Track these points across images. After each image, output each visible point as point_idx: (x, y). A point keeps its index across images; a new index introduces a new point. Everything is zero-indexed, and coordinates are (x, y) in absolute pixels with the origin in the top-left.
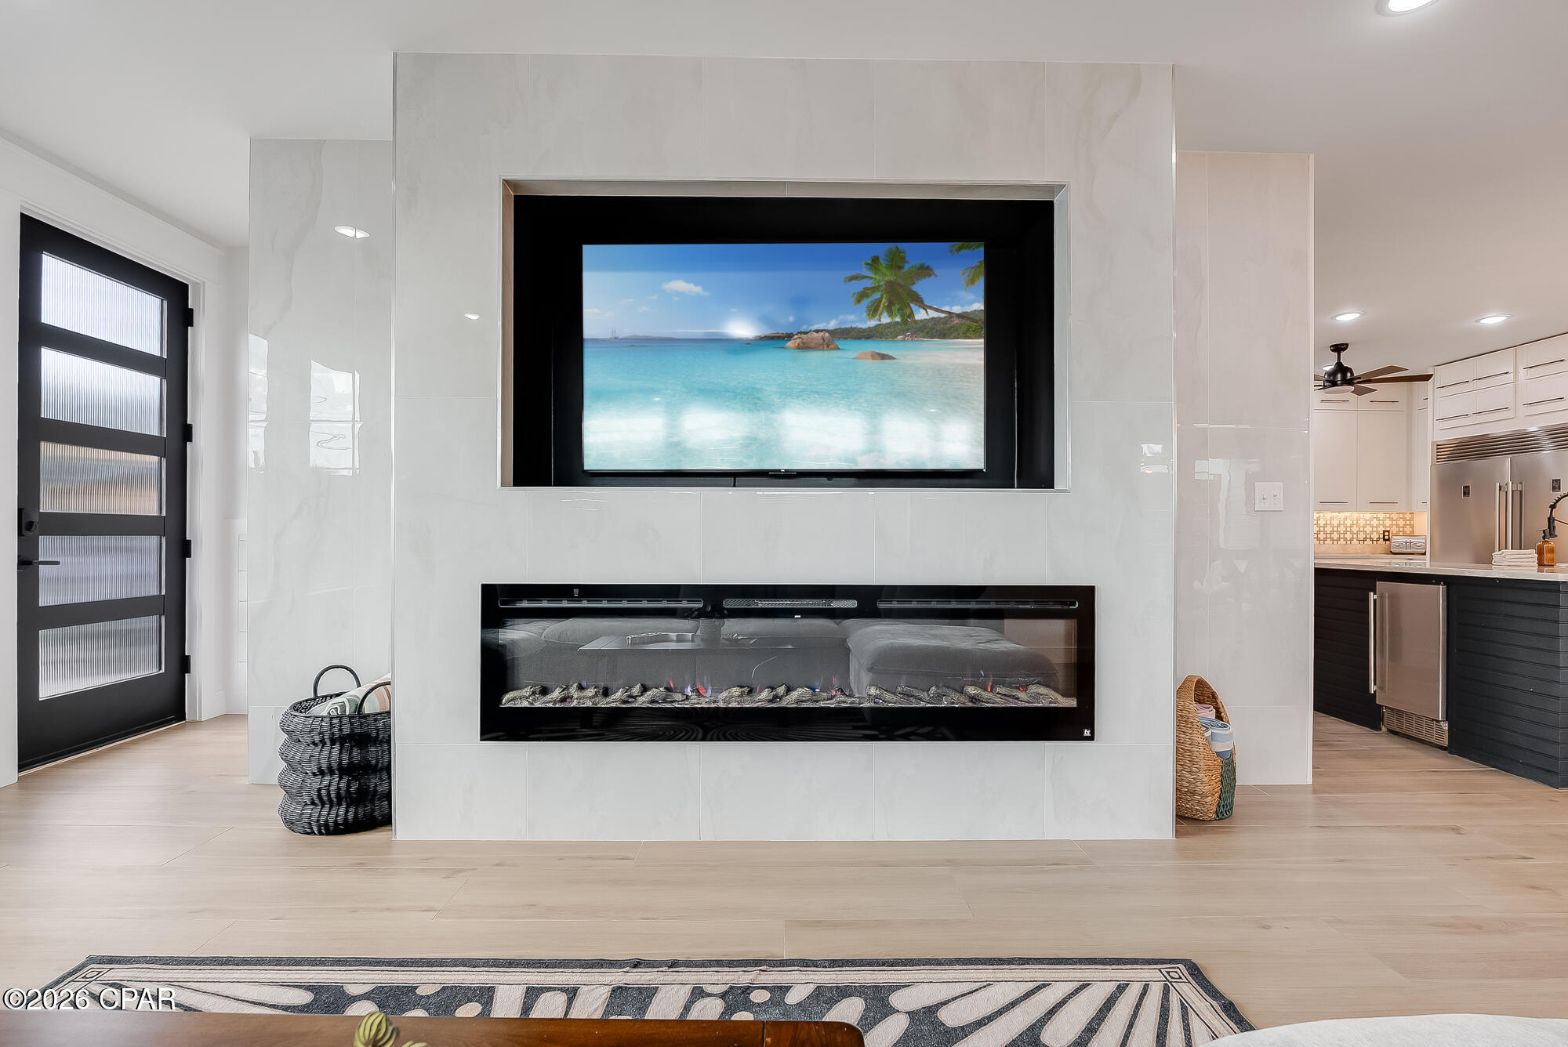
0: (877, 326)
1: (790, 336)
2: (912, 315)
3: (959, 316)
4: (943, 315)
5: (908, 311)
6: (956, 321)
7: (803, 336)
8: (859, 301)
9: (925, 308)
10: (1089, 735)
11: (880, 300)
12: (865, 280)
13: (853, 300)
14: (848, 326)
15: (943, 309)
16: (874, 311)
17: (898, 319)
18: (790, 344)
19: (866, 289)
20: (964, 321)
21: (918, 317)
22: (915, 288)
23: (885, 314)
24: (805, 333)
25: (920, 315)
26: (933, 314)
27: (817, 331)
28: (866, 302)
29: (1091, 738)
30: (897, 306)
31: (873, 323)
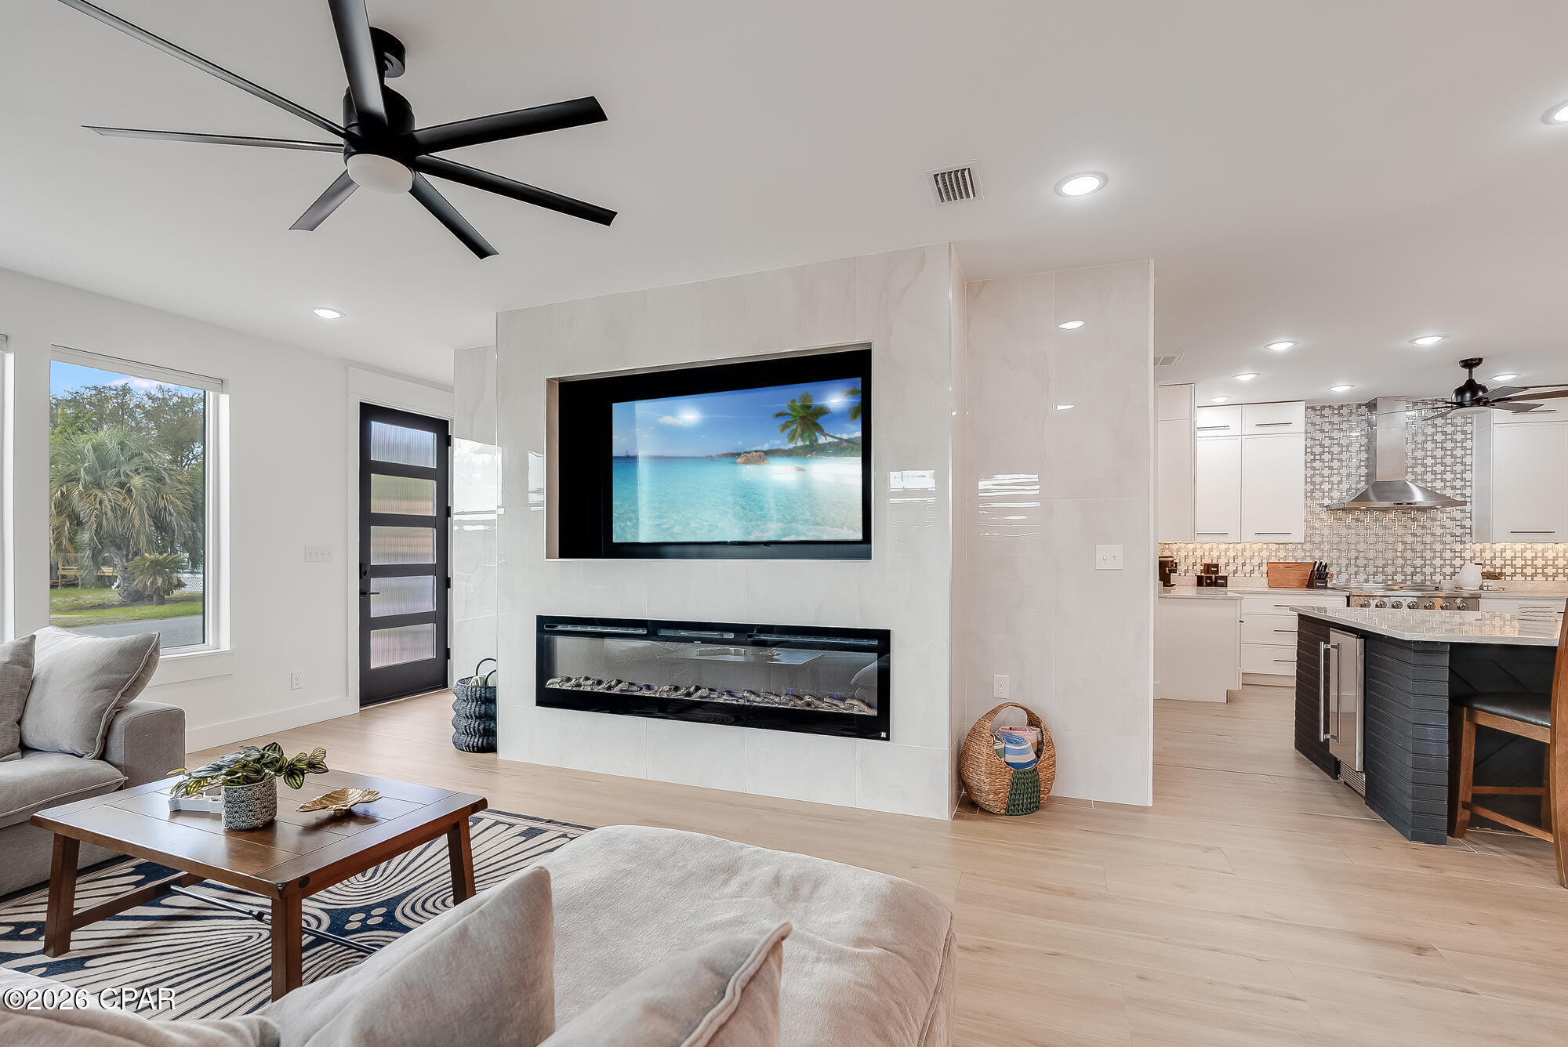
0: (795, 447)
1: (739, 455)
2: (816, 440)
3: (846, 441)
4: (836, 440)
5: (814, 438)
6: (845, 444)
7: (748, 455)
8: (783, 430)
9: (825, 435)
10: (885, 736)
11: (796, 430)
12: (787, 416)
13: (779, 430)
14: (776, 448)
15: (837, 436)
16: (792, 438)
17: (808, 443)
18: (739, 460)
19: (787, 422)
20: (850, 444)
21: (820, 442)
22: (818, 421)
23: (800, 440)
24: (749, 453)
25: (822, 440)
26: (830, 440)
27: (756, 451)
28: (787, 431)
29: (887, 739)
30: (807, 434)
31: (791, 446)
